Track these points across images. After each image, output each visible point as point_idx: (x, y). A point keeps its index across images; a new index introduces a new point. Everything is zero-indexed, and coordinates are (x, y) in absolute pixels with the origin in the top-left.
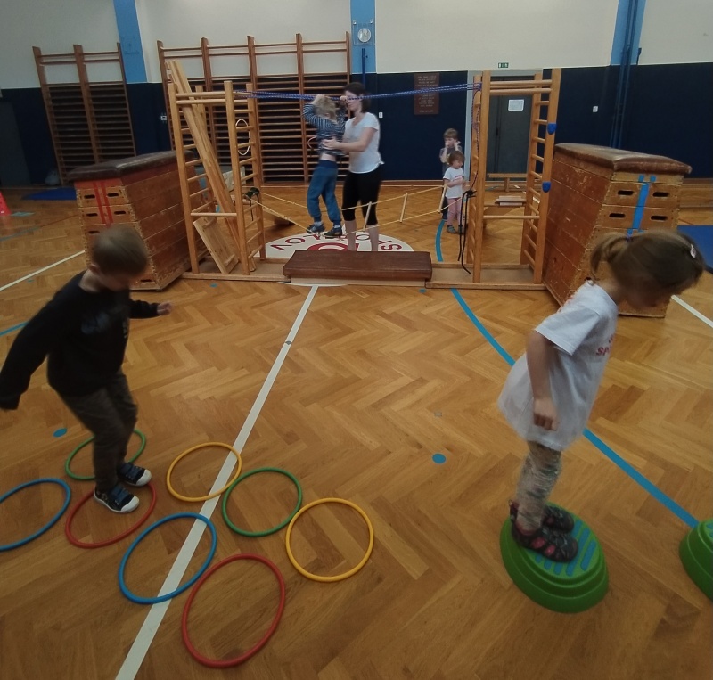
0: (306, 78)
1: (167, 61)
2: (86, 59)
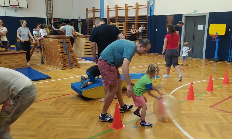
1: (110, 11)
2: (95, 11)
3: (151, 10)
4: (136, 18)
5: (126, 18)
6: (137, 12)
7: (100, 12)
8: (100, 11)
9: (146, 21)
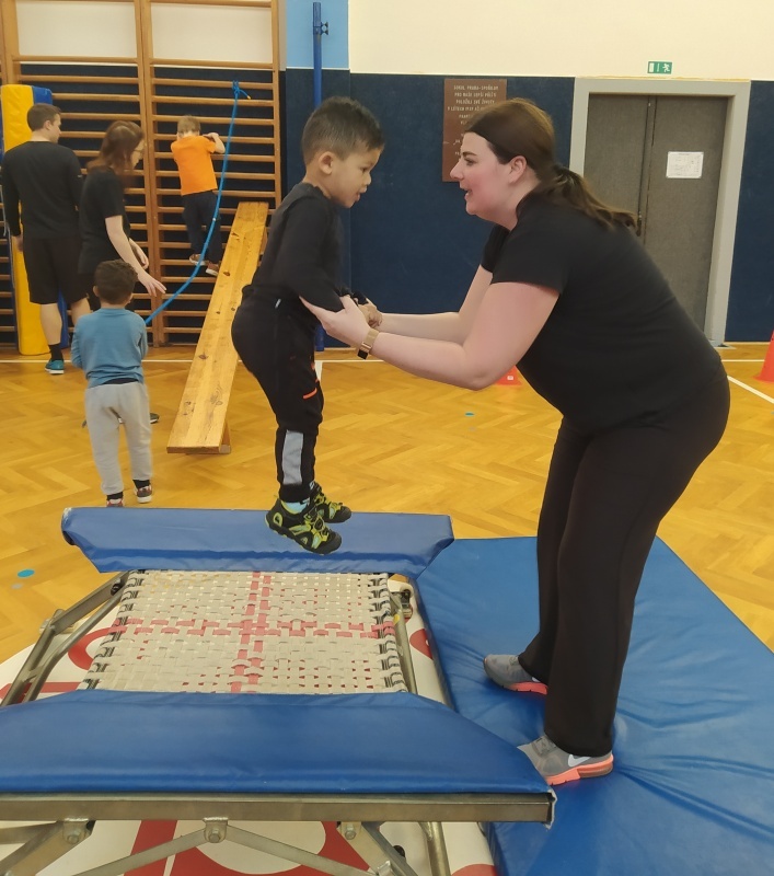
0: (159, 72)
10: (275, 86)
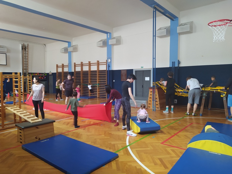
1: (76, 67)
2: (64, 67)
3: (109, 66)
4: (97, 72)
5: (89, 72)
6: (98, 67)
7: (68, 68)
8: (68, 66)
9: (105, 74)
10: (106, 72)
